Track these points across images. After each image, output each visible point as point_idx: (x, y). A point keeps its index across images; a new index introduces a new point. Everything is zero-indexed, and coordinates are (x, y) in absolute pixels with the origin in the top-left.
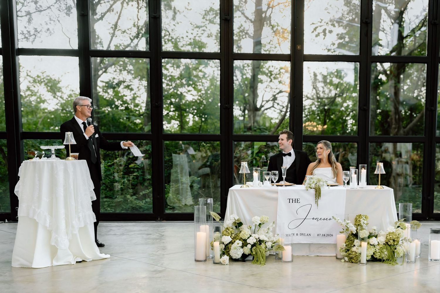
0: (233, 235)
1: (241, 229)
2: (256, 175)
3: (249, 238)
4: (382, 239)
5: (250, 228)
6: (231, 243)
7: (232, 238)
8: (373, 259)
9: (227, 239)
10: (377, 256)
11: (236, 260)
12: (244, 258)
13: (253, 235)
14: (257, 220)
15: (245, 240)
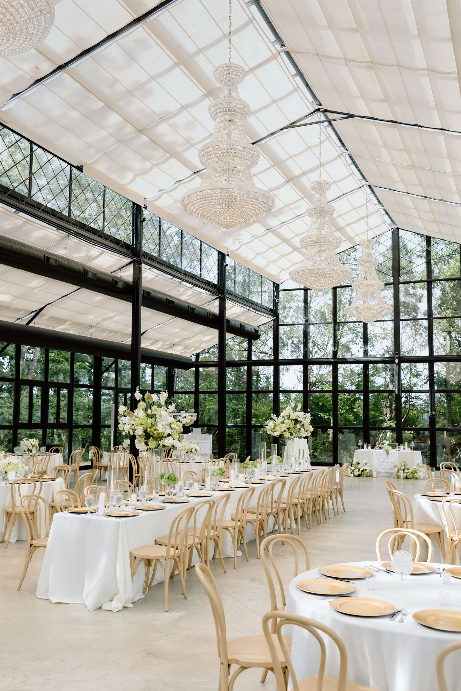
0: (356, 467)
1: (359, 465)
2: (365, 446)
3: (361, 468)
4: (410, 471)
5: (362, 465)
6: (355, 469)
8: (407, 478)
9: (353, 468)
10: (408, 477)
11: (356, 476)
12: (359, 475)
13: (363, 467)
14: (364, 462)
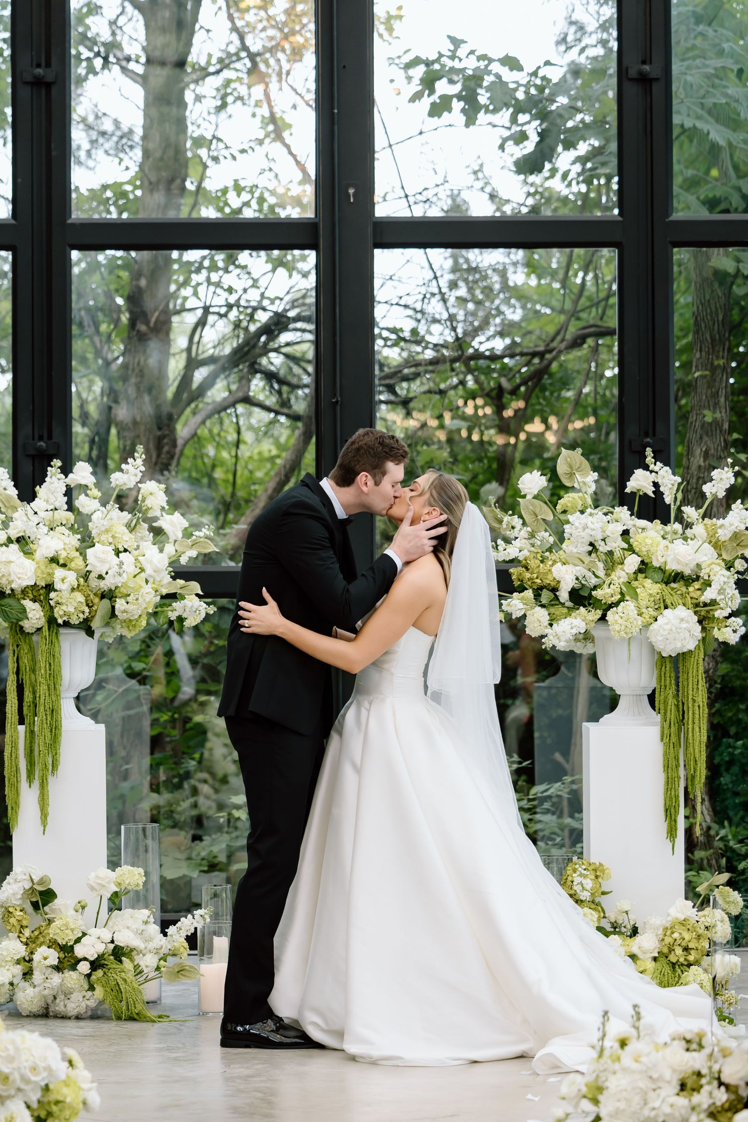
0: (27, 932)
1: (53, 911)
3: (78, 941)
5: (83, 908)
7: (24, 940)
13: (92, 931)
14: (106, 881)
15: (66, 949)
